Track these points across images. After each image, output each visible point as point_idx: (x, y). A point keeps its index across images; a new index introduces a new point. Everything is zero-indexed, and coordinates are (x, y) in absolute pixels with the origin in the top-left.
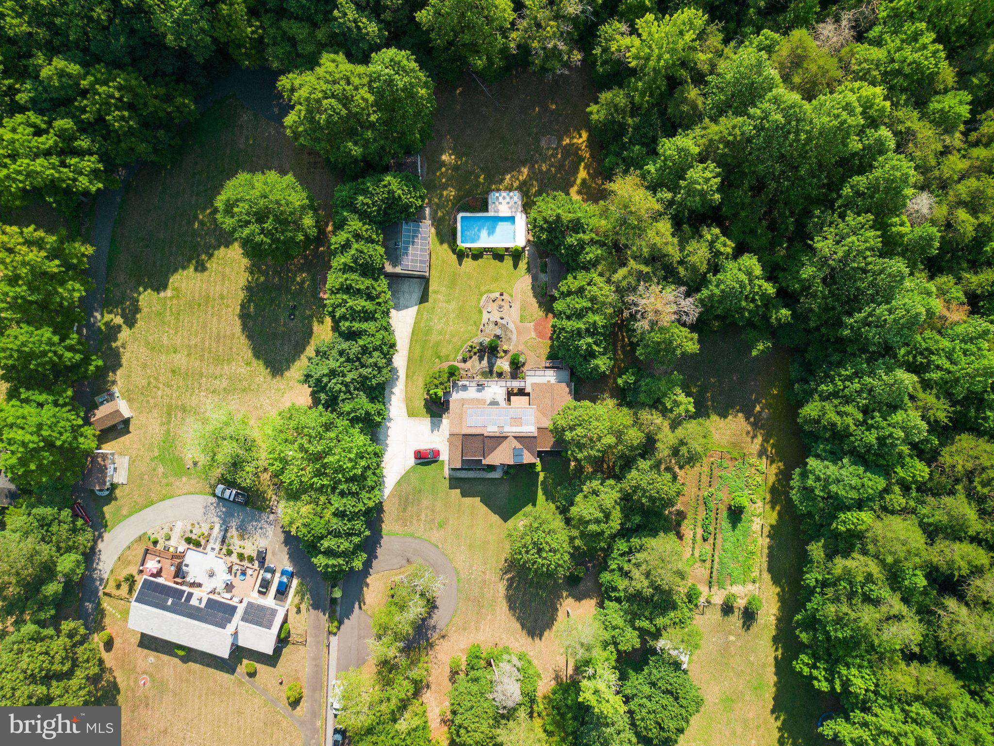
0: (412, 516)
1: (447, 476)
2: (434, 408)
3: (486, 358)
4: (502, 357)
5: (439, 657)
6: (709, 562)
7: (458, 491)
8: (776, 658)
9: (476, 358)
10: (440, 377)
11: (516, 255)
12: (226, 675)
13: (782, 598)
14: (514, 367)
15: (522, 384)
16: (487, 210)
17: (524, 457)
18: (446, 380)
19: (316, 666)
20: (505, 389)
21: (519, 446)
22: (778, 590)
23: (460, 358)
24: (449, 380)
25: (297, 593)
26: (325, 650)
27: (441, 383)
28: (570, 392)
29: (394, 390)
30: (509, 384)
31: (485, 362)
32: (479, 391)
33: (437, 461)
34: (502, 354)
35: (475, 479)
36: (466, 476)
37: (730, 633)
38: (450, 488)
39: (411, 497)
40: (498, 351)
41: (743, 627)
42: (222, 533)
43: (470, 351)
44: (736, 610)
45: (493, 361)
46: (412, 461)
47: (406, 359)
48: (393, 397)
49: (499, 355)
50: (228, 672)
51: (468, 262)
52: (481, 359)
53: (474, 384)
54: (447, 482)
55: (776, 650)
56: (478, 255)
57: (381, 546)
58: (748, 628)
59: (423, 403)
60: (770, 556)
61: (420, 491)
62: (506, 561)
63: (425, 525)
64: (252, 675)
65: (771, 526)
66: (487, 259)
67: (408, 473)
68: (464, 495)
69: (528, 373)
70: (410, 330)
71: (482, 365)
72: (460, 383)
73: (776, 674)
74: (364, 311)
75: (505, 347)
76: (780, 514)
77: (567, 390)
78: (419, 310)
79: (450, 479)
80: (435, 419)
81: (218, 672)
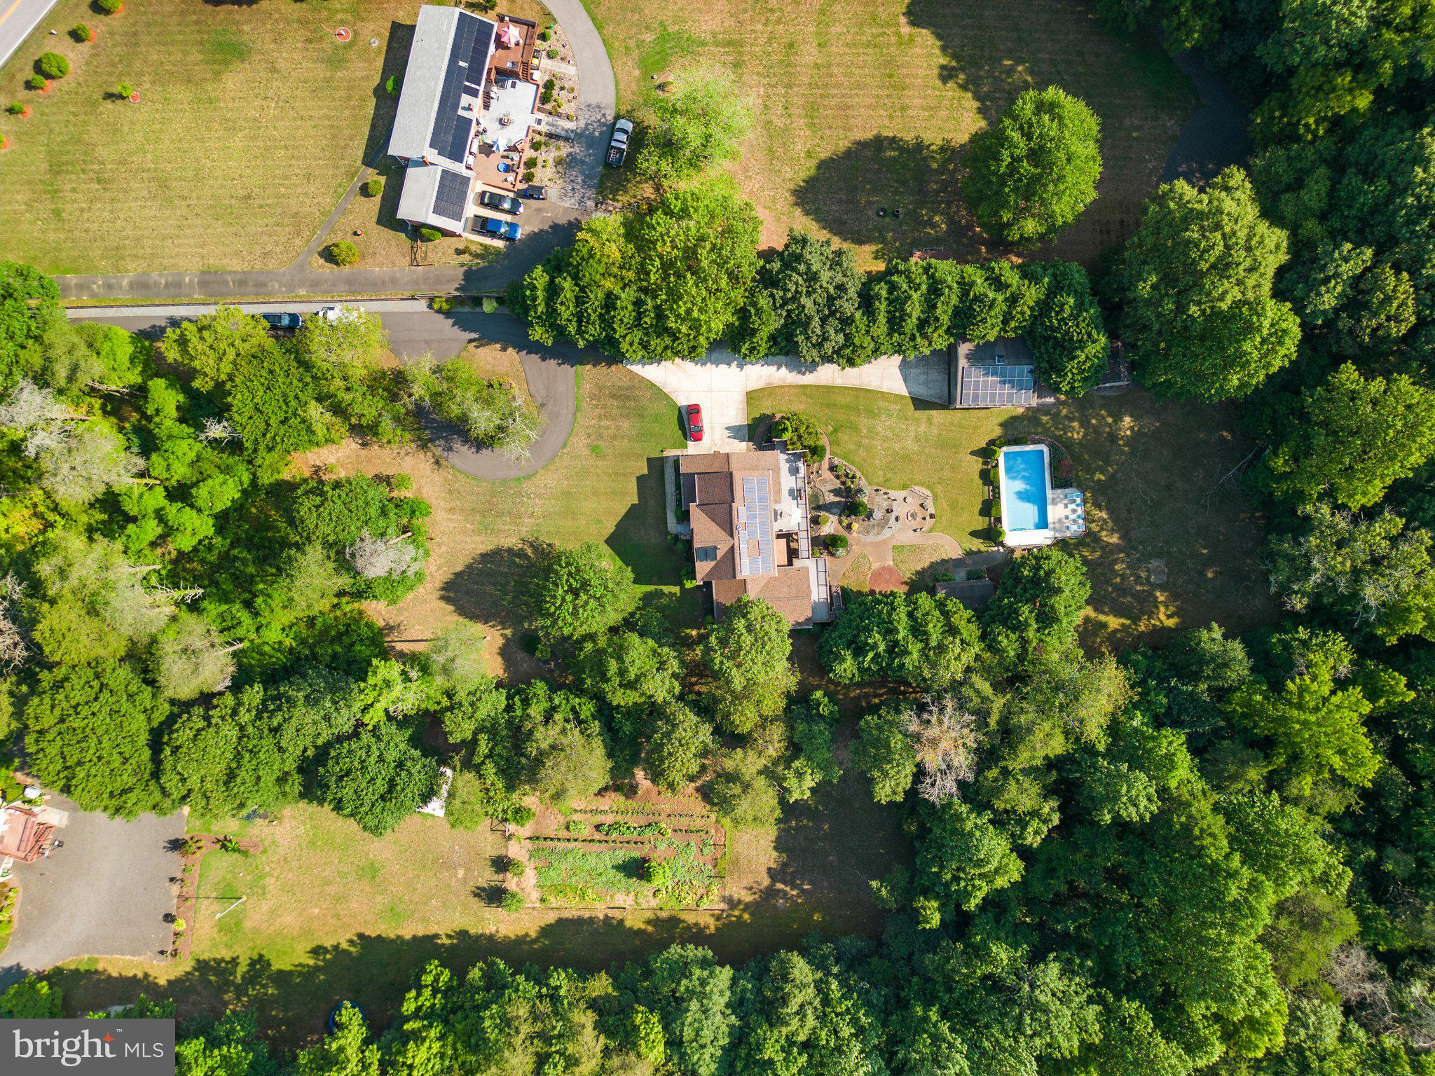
0: (604, 407)
1: (665, 454)
2: (761, 430)
3: (838, 499)
4: (840, 522)
5: (408, 459)
6: (565, 834)
7: (646, 472)
8: (436, 936)
9: (837, 484)
10: (810, 434)
11: (992, 534)
12: (361, 153)
13: (521, 941)
14: (828, 541)
15: (803, 554)
16: (1054, 487)
17: (704, 563)
18: (806, 443)
19: (384, 283)
20: (795, 529)
21: (720, 554)
22: (533, 934)
23: (837, 461)
24: (805, 447)
25: (486, 247)
26: (408, 294)
27: (800, 437)
28: (798, 623)
29: (783, 370)
30: (803, 535)
31: (831, 498)
32: (791, 492)
33: (686, 438)
34: (845, 522)
35: (664, 494)
36: (667, 482)
37: (468, 870)
38: (649, 460)
39: (632, 403)
40: (848, 516)
41: (478, 888)
42: (563, 133)
43: (847, 475)
44: (501, 877)
45: (834, 510)
46: (683, 401)
47: (830, 383)
48: (774, 368)
49: (843, 518)
50: (366, 155)
51: (977, 464)
52: (836, 492)
53: (800, 484)
54: (656, 454)
55: (448, 936)
56: (988, 477)
57: (559, 365)
58: (476, 895)
59: (768, 412)
60: (579, 922)
61: (641, 416)
62: (549, 545)
63: (593, 426)
64: (365, 191)
65: (622, 921)
66: (981, 492)
67: (666, 397)
68: (641, 480)
69: (821, 562)
70: (873, 385)
71: (827, 494)
72: (800, 464)
73: (415, 938)
74: (904, 316)
75: (855, 526)
76: (640, 932)
77: (802, 619)
78: (902, 397)
79: (662, 459)
80: (746, 431)
81: (365, 142)
